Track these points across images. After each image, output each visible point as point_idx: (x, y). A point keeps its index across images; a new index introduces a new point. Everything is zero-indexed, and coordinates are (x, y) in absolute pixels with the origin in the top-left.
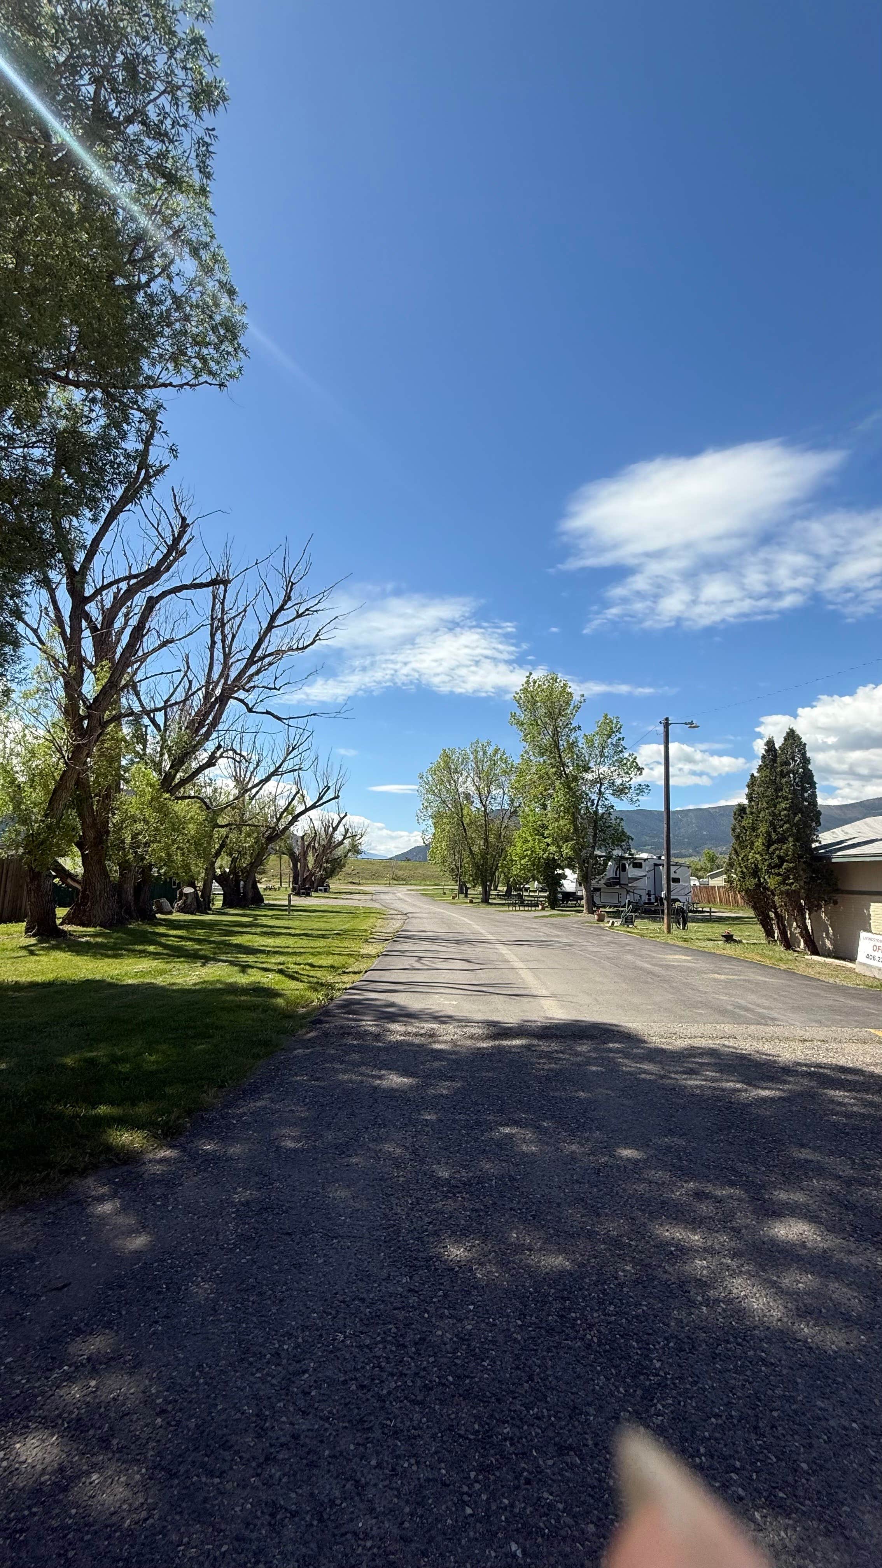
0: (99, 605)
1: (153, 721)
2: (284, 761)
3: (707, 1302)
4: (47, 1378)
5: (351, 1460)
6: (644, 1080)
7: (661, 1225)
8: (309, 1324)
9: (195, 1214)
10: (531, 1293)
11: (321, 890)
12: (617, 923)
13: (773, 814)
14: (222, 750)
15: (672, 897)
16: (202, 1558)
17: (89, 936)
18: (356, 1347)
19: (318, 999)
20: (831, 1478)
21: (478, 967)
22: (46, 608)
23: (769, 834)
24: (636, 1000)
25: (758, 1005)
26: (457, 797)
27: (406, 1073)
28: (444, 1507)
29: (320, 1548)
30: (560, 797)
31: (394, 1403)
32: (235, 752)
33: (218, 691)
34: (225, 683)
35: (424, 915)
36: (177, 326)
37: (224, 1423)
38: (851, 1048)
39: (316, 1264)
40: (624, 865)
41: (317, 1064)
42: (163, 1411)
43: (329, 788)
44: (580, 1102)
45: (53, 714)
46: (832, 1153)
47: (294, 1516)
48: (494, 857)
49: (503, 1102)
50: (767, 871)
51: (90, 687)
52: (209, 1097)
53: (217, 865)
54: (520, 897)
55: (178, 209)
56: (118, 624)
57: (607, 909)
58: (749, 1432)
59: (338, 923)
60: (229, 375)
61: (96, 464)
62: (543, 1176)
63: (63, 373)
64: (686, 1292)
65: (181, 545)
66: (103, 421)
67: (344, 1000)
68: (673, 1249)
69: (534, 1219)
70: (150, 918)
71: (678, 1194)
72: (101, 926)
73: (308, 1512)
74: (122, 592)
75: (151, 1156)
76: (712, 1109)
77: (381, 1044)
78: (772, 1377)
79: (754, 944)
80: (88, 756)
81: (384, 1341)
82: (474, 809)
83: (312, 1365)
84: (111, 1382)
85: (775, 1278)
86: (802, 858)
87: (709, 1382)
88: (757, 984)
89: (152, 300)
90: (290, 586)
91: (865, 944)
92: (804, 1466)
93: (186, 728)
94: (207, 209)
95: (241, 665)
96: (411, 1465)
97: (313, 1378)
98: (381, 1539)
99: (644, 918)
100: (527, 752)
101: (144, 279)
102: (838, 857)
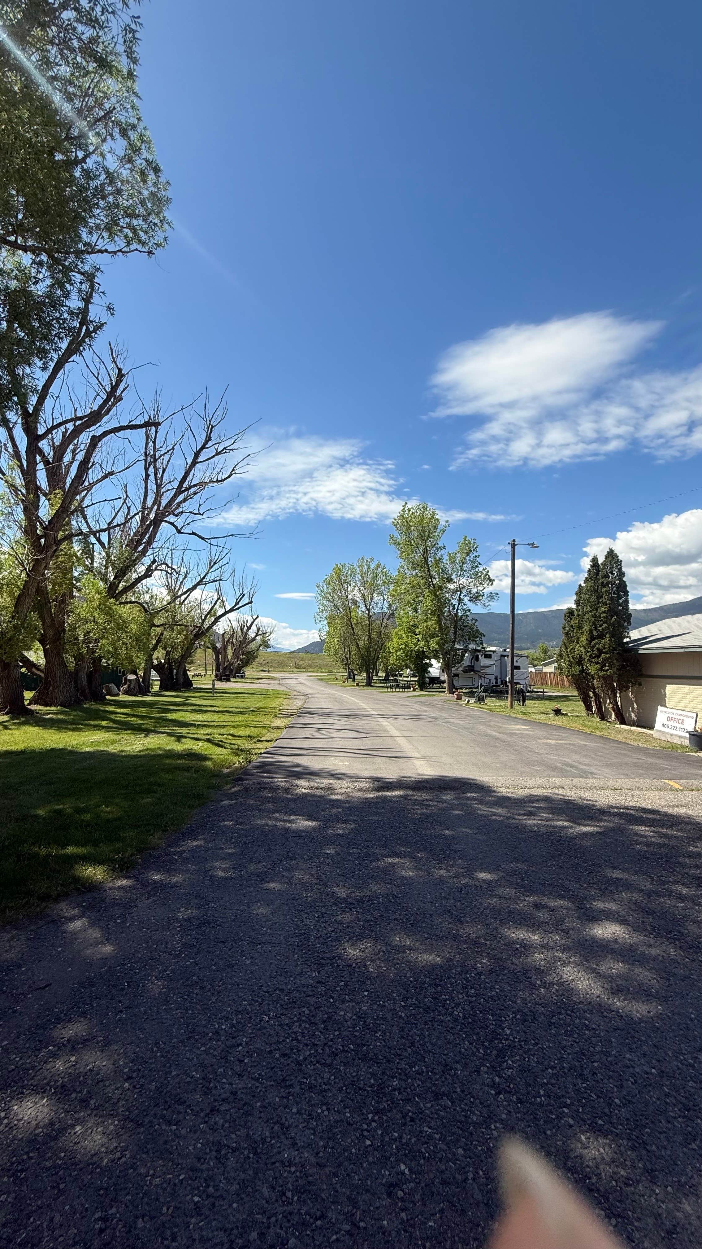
0: (51, 442)
1: (99, 540)
2: (207, 573)
3: (544, 985)
4: (36, 1056)
5: (277, 1109)
6: (495, 820)
7: (509, 929)
8: (241, 1009)
9: (148, 929)
10: (411, 982)
11: (238, 676)
12: (472, 701)
13: (595, 616)
14: (156, 564)
15: (515, 681)
16: (165, 1185)
17: (52, 713)
18: (278, 1025)
19: (239, 762)
20: (636, 1109)
21: (365, 735)
22: (5, 445)
23: (591, 631)
24: (487, 760)
25: (581, 763)
26: (347, 602)
27: (310, 818)
28: (349, 1140)
29: (255, 1173)
30: (428, 602)
31: (309, 1066)
32: (167, 565)
33: (152, 516)
34: (158, 509)
35: (320, 696)
36: (111, 199)
37: (177, 1085)
38: (651, 794)
39: (245, 964)
40: (477, 656)
41: (240, 812)
42: (129, 1078)
43: (244, 595)
44: (446, 838)
45: (15, 534)
46: (636, 873)
47: (235, 1152)
48: (376, 650)
49: (387, 839)
50: (589, 661)
51: (45, 511)
52: (156, 839)
53: (154, 657)
54: (396, 681)
55: (109, 92)
56: (67, 458)
57: (464, 691)
58: (576, 1078)
59: (253, 703)
60: (156, 244)
61: (44, 320)
62: (419, 894)
63: (12, 238)
64: (528, 978)
65: (118, 393)
66: (48, 282)
67: (260, 762)
68: (518, 946)
69: (412, 926)
70: (101, 700)
71: (521, 905)
72: (61, 706)
73: (245, 1148)
74: (69, 431)
75: (111, 885)
76: (546, 841)
77: (290, 796)
78: (593, 1039)
79: (577, 716)
80: (46, 568)
81: (299, 1020)
82: (360, 612)
83: (244, 1040)
84: (87, 1058)
85: (595, 966)
86: (616, 650)
87: (547, 1043)
88: (579, 746)
89: (88, 175)
90: (210, 428)
91: (662, 716)
92: (617, 1101)
93: (127, 546)
94: (134, 93)
95: (171, 494)
96: (323, 1111)
97: (246, 1049)
98: (302, 1166)
99: (492, 697)
100: (402, 567)
101: (80, 155)
102: (644, 649)
